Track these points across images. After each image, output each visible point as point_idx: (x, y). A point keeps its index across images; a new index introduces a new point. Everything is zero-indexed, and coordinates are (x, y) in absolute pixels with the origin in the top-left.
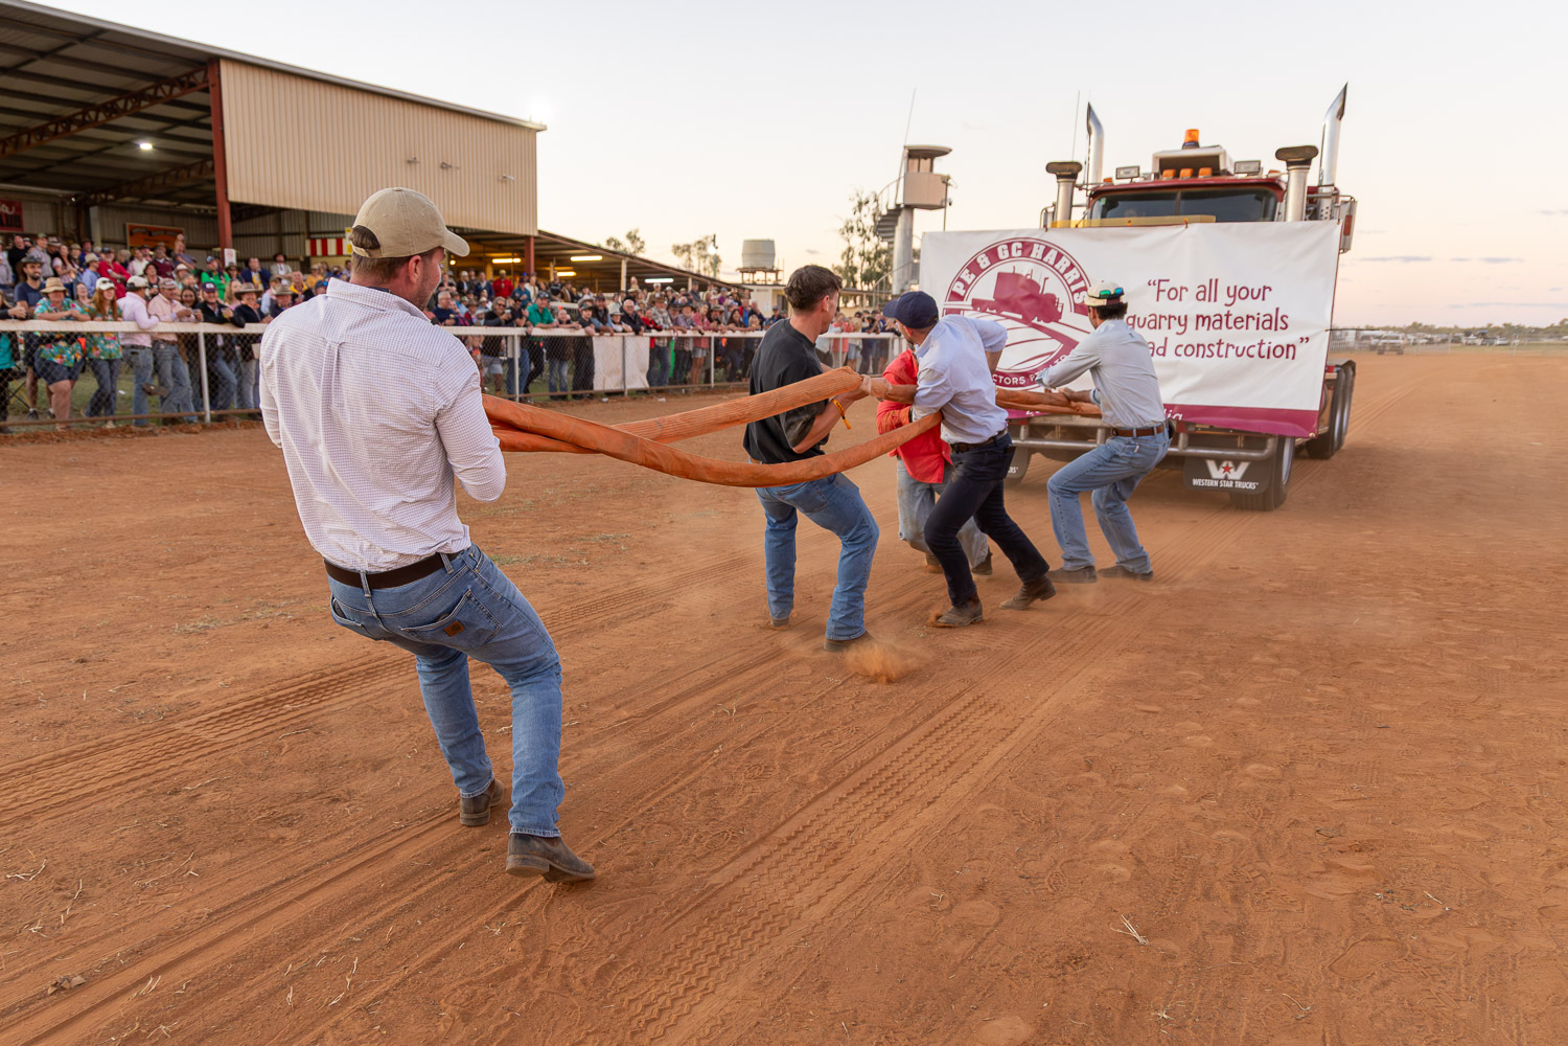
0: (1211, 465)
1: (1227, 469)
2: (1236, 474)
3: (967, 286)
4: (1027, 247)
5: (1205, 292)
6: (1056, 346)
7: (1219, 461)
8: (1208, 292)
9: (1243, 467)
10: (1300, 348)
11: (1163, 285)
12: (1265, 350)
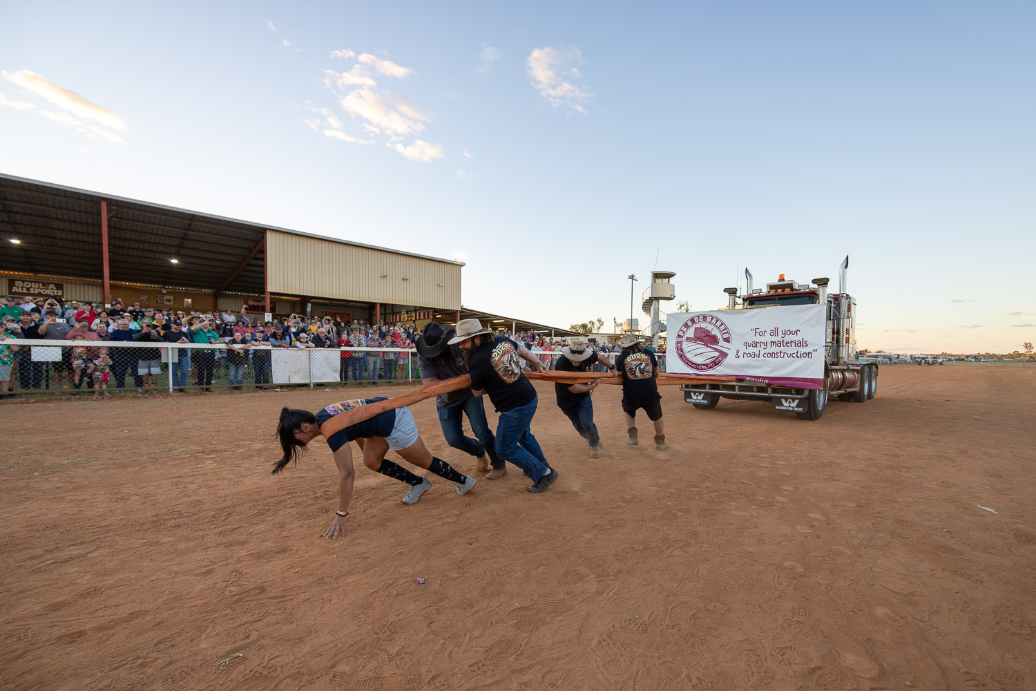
0: (783, 401)
1: (790, 402)
2: (794, 404)
3: (684, 333)
4: (705, 317)
5: (773, 333)
6: (717, 354)
7: (786, 399)
9: (796, 402)
10: (814, 354)
11: (757, 330)
12: (799, 354)
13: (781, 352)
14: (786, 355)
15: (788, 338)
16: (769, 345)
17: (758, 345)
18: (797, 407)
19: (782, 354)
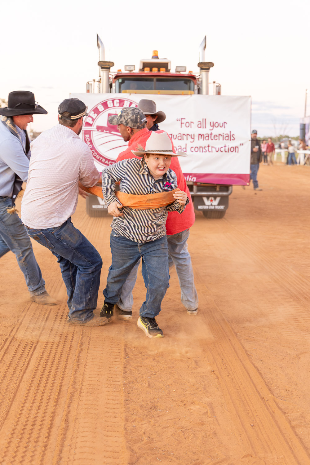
0: (205, 199)
1: (212, 201)
2: (216, 203)
4: (121, 102)
5: (201, 124)
7: (208, 197)
8: (202, 124)
9: (218, 199)
10: (241, 148)
11: (183, 121)
12: (227, 148)
13: (209, 146)
14: (214, 150)
15: (216, 131)
16: (196, 138)
17: (185, 137)
18: (219, 204)
19: (210, 148)
